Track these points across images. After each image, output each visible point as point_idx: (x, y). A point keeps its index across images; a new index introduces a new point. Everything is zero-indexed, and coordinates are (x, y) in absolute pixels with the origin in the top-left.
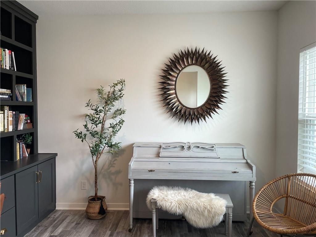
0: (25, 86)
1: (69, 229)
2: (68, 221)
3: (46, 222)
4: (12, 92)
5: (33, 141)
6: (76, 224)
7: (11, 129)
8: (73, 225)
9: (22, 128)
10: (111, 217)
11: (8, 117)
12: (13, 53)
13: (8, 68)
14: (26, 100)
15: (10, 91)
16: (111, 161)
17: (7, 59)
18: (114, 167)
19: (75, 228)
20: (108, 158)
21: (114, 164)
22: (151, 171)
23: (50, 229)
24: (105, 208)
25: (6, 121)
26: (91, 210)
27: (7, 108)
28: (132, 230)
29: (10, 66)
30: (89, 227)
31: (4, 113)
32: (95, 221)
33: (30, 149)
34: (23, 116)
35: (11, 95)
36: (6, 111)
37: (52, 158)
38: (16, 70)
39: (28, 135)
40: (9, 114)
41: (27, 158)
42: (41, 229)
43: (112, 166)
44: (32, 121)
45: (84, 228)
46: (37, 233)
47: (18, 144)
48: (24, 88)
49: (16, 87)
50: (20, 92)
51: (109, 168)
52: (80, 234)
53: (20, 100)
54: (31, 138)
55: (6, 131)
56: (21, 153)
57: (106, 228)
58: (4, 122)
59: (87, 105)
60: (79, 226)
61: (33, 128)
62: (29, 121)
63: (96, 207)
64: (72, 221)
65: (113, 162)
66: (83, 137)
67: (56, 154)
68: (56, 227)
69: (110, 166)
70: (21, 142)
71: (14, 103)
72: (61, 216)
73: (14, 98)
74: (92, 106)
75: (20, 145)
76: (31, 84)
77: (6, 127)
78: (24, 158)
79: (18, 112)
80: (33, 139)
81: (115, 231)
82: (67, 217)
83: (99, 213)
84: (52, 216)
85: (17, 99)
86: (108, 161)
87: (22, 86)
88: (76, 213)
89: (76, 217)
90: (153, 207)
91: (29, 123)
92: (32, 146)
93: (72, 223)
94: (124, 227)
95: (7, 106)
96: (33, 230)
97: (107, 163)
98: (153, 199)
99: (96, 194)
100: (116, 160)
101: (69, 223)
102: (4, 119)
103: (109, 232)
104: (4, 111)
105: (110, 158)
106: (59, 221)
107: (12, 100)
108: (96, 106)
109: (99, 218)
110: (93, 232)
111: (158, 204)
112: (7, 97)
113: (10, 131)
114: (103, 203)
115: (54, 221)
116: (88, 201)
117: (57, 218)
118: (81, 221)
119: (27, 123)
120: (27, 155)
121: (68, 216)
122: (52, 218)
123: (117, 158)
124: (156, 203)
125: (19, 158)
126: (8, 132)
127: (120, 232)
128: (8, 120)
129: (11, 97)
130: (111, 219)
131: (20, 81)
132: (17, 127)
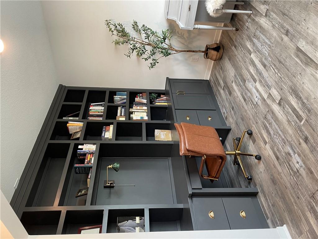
0: (115, 96)
1: (223, 76)
2: (218, 75)
3: (215, 89)
4: (119, 106)
5: (156, 93)
6: (221, 70)
7: (146, 108)
8: (221, 72)
9: (146, 101)
10: (225, 41)
11: (137, 109)
12: (91, 104)
13: (103, 108)
14: (125, 97)
15: (119, 107)
16: (178, 36)
17: (97, 109)
18: (183, 34)
19: (223, 72)
20: (176, 39)
21: (181, 34)
22: (190, 8)
23: (219, 88)
24: (216, 46)
25: (140, 111)
26: (214, 57)
27: (131, 110)
28: (237, 28)
29: (101, 106)
30: (226, 61)
31: (134, 112)
32: (224, 55)
33: (161, 95)
34: (137, 99)
35: (122, 107)
36: (133, 111)
37: (169, 81)
38: (104, 103)
39: (151, 96)
40: (135, 108)
41: (167, 98)
42: (217, 94)
43: (183, 36)
44: (141, 93)
45: (225, 65)
46: (219, 97)
47: (156, 103)
48: (117, 98)
49: (116, 103)
50: (119, 100)
51: (184, 38)
52: (228, 69)
53: (125, 101)
54: (153, 94)
55: (147, 111)
56: (163, 102)
57: (230, 48)
58: (140, 112)
59: (129, 57)
60: (223, 68)
61: (146, 92)
62: (141, 95)
63: (213, 53)
64: (219, 72)
65: (180, 35)
66: (154, 61)
67: (167, 78)
68: (219, 84)
69: (182, 37)
70: (155, 101)
71: (127, 105)
72: (214, 78)
73: (124, 105)
74: (130, 53)
75: (157, 102)
76: (113, 93)
77: (144, 111)
78: (167, 100)
79: (134, 102)
80: (154, 93)
81: (233, 41)
82: (215, 75)
83: (218, 51)
84: (212, 84)
85: (125, 103)
86: (178, 39)
87: (116, 99)
88: (214, 67)
89: (217, 68)
90: (220, 12)
91: (142, 95)
92: (159, 94)
93: (220, 72)
94: (233, 33)
95: (129, 109)
96: (217, 98)
97: (179, 40)
98: (213, 11)
99: (203, 52)
100: (178, 32)
101: (219, 74)
102: (138, 112)
103: (233, 48)
104: (133, 112)
105: (176, 37)
106: (216, 81)
107: (125, 106)
108: (129, 50)
109: (222, 51)
110: (229, 60)
111: (219, 8)
112: (123, 109)
113: (147, 109)
114: (211, 48)
115: (216, 84)
116: (207, 58)
117: (214, 81)
118: (220, 65)
119: (142, 96)
120: (165, 97)
121: (215, 73)
122: (214, 84)
123: (177, 31)
124: (217, 10)
125: (166, 103)
126: (148, 109)
127: (236, 39)
128: (139, 109)
129: (123, 107)
130: (226, 41)
131: (111, 100)
132: (145, 104)
